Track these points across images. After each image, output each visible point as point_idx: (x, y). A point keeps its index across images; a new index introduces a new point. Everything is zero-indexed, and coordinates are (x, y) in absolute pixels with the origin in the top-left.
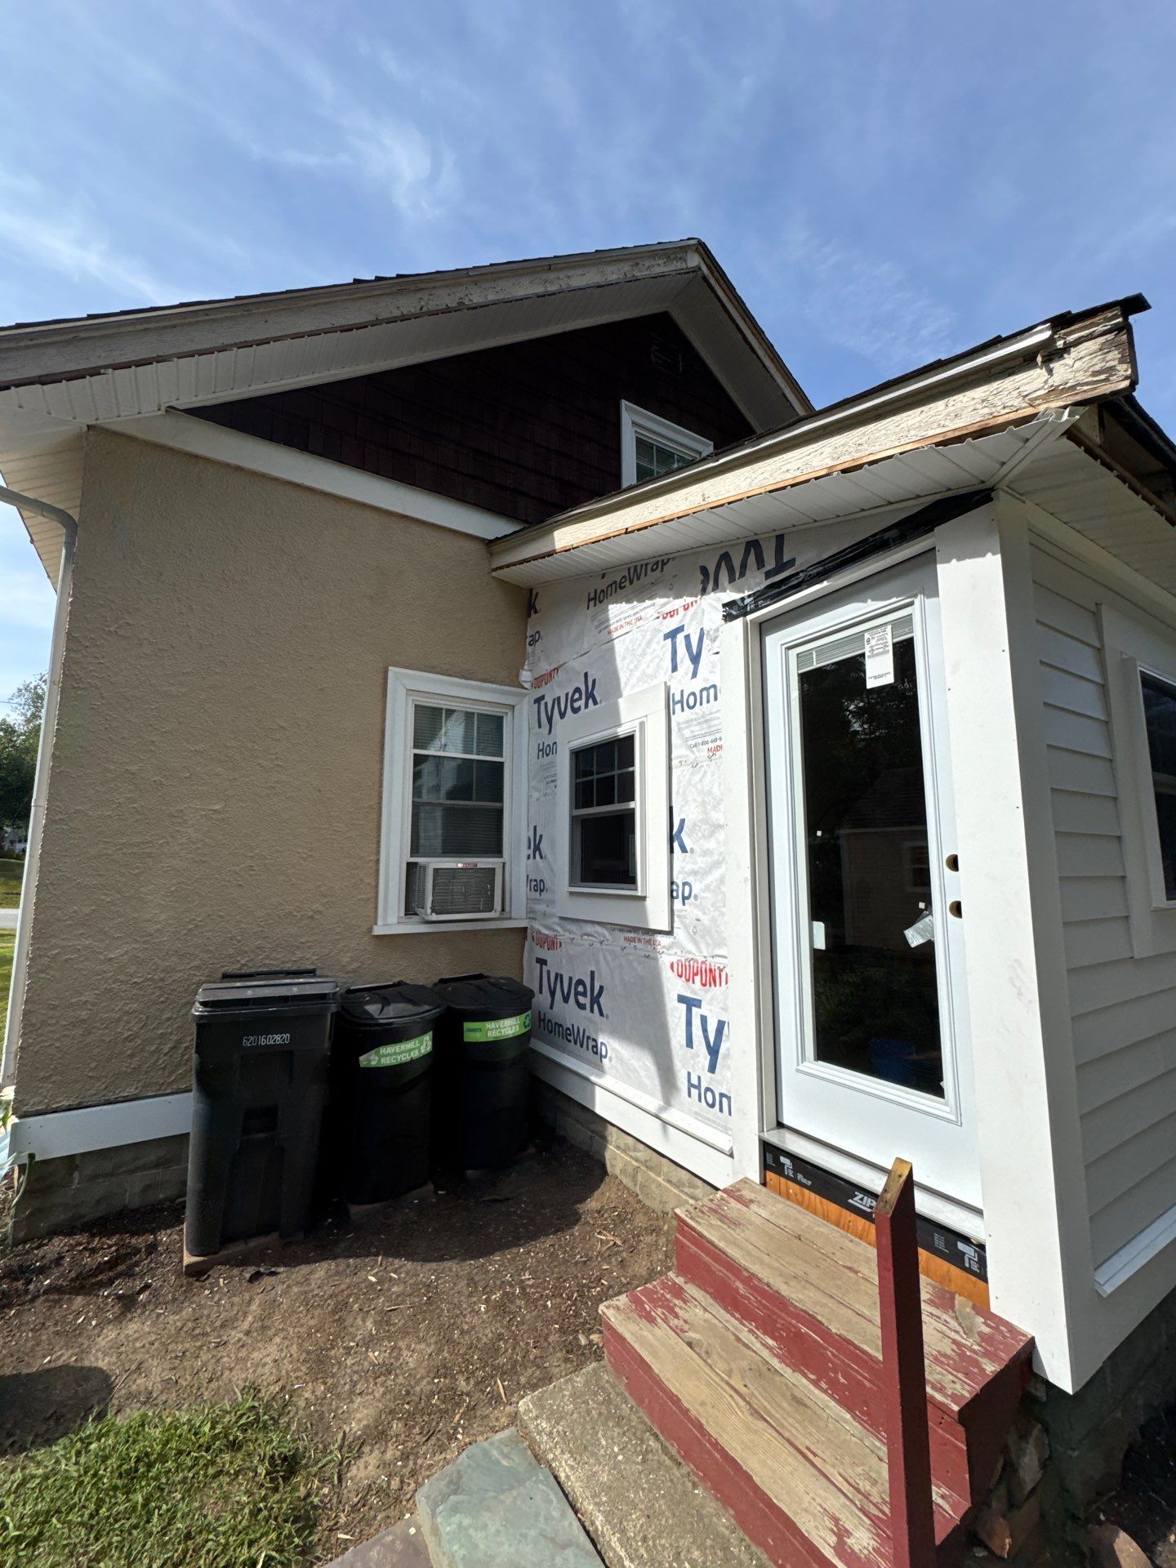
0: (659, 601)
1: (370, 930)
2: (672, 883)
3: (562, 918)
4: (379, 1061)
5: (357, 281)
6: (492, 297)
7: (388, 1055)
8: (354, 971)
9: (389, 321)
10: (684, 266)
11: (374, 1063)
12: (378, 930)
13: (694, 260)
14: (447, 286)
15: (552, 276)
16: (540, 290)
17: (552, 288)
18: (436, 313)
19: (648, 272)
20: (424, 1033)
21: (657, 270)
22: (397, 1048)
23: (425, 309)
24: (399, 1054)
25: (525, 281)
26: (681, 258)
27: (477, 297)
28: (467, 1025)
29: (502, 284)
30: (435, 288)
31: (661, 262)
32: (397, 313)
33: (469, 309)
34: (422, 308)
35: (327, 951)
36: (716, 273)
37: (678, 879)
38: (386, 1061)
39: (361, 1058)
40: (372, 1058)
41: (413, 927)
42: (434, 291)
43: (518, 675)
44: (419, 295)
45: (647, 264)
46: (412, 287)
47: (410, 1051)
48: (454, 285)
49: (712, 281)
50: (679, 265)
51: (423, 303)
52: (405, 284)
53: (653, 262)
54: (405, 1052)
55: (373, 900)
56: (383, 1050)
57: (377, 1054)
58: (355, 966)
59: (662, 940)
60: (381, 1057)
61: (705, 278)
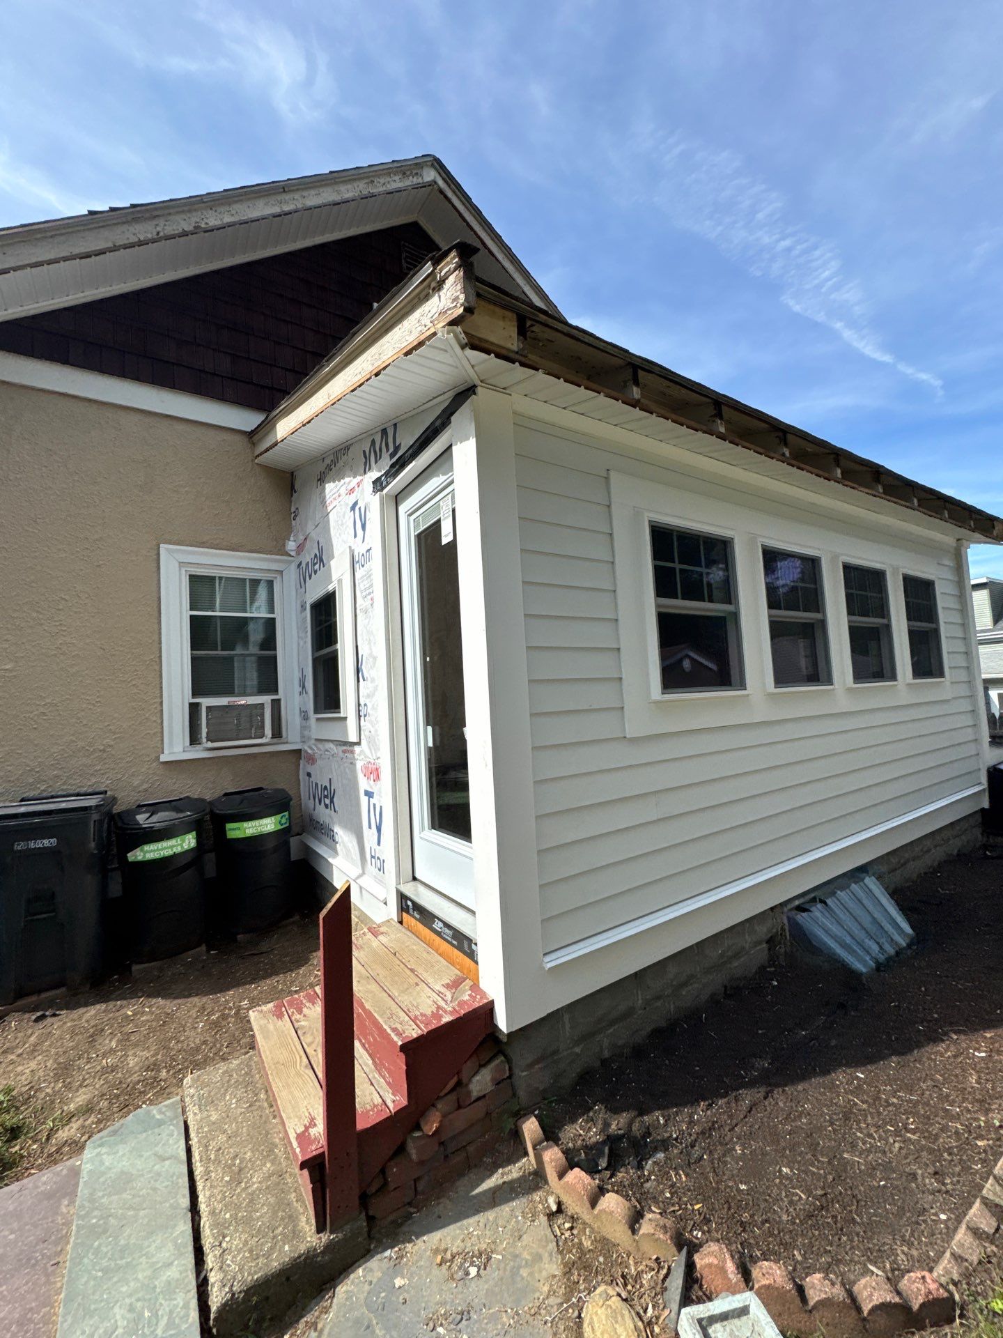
0: (347, 480)
1: (158, 758)
2: (359, 705)
3: (316, 740)
4: (144, 856)
5: (91, 213)
6: (228, 219)
7: (152, 851)
8: (146, 790)
9: (126, 247)
10: (420, 180)
11: (140, 858)
12: (163, 758)
13: (430, 175)
14: (183, 212)
15: (287, 197)
16: (276, 210)
17: (286, 208)
18: (173, 237)
19: (384, 188)
20: (188, 832)
21: (394, 186)
22: (159, 845)
23: (161, 234)
24: (162, 850)
25: (260, 203)
26: (417, 174)
27: (213, 220)
28: (229, 826)
29: (236, 207)
30: (170, 214)
31: (397, 178)
32: (134, 239)
33: (206, 231)
34: (158, 233)
35: (119, 776)
36: (452, 186)
37: (362, 703)
38: (150, 856)
39: (129, 855)
40: (138, 854)
41: (197, 753)
42: (170, 217)
43: (284, 545)
44: (155, 222)
45: (382, 181)
46: (147, 215)
47: (172, 847)
48: (190, 211)
49: (450, 194)
50: (415, 180)
51: (158, 229)
52: (138, 213)
53: (388, 179)
54: (167, 848)
55: (159, 735)
56: (146, 847)
57: (142, 850)
58: (145, 786)
59: (357, 748)
60: (145, 853)
61: (441, 192)
